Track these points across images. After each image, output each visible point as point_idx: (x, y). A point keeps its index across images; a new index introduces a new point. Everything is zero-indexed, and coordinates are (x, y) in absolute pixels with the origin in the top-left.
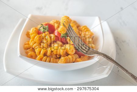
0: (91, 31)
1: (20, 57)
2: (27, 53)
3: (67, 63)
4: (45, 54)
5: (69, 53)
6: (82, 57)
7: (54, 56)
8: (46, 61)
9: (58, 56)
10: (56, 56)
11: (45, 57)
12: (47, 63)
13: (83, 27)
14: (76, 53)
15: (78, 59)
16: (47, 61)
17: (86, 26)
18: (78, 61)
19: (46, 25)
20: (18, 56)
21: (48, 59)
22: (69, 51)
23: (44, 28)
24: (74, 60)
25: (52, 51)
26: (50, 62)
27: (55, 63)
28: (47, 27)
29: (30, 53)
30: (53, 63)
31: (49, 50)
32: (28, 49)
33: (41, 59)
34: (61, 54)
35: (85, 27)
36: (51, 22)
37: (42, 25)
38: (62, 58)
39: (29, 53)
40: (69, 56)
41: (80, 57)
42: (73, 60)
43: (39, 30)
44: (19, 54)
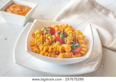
0: (84, 34)
1: (28, 51)
2: (32, 49)
3: (64, 58)
4: (47, 51)
5: (66, 50)
6: (76, 54)
7: (54, 53)
8: (47, 56)
9: (57, 53)
10: (56, 53)
11: (47, 53)
13: (77, 32)
14: (71, 51)
15: (73, 56)
16: (48, 56)
17: (80, 31)
18: (73, 58)
19: (49, 28)
20: (26, 51)
21: (49, 54)
22: (66, 49)
23: (46, 30)
24: (70, 56)
25: (52, 49)
26: (51, 57)
27: (54, 57)
28: (49, 29)
29: (35, 49)
30: (53, 57)
31: (50, 48)
32: (33, 46)
33: (44, 54)
34: (60, 51)
35: (79, 32)
36: (53, 26)
37: (45, 27)
38: (61, 54)
39: (34, 49)
40: (66, 53)
41: (74, 54)
42: (69, 56)
43: (43, 32)
44: (26, 50)
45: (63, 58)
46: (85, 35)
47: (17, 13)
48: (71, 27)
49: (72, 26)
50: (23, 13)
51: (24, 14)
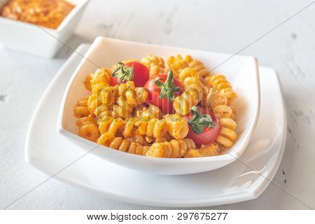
0: (234, 88)
2: (79, 124)
3: (166, 157)
4: (119, 133)
5: (174, 134)
6: (203, 146)
7: (139, 139)
8: (118, 149)
9: (147, 139)
10: (145, 139)
11: (118, 139)
12: (121, 153)
13: (216, 78)
14: (189, 136)
15: (193, 152)
16: (121, 147)
17: (224, 77)
18: (192, 156)
19: (130, 65)
20: (58, 130)
21: (123, 143)
22: (174, 130)
23: (123, 72)
24: (183, 152)
25: (135, 128)
26: (127, 151)
27: (138, 154)
28: (131, 69)
29: (86, 126)
30: (135, 153)
31: (129, 124)
32: (83, 116)
33: (107, 143)
34: (156, 134)
35: (221, 79)
36: (144, 61)
37: (120, 63)
38: (156, 145)
39: (83, 125)
40: (174, 143)
41: (198, 146)
42: (180, 151)
43: (113, 75)
44: (59, 126)
45: (162, 157)
46: (235, 92)
47: (34, 19)
48: (199, 63)
49: (202, 62)
50: (50, 19)
51: (53, 23)
